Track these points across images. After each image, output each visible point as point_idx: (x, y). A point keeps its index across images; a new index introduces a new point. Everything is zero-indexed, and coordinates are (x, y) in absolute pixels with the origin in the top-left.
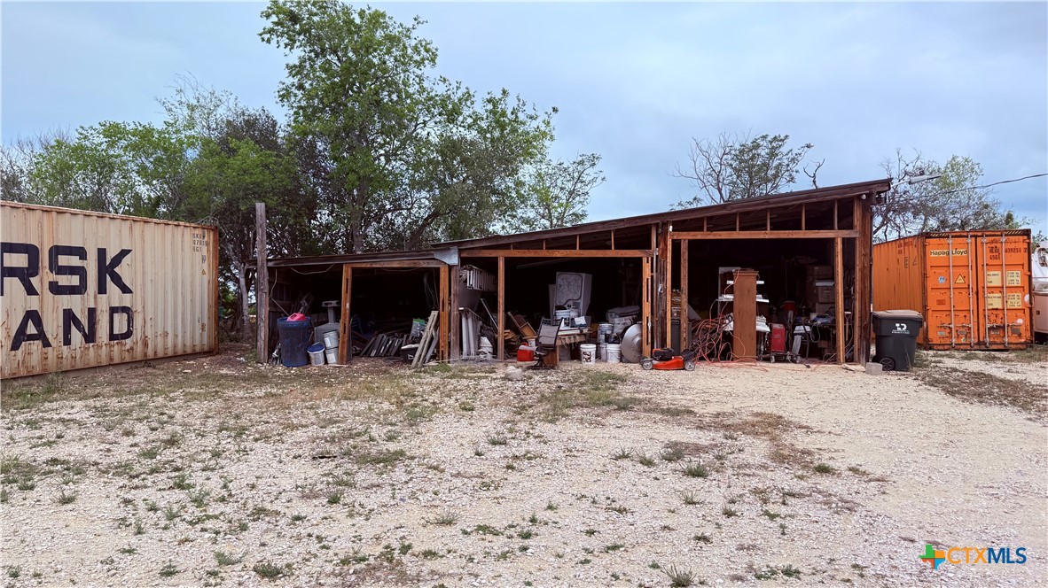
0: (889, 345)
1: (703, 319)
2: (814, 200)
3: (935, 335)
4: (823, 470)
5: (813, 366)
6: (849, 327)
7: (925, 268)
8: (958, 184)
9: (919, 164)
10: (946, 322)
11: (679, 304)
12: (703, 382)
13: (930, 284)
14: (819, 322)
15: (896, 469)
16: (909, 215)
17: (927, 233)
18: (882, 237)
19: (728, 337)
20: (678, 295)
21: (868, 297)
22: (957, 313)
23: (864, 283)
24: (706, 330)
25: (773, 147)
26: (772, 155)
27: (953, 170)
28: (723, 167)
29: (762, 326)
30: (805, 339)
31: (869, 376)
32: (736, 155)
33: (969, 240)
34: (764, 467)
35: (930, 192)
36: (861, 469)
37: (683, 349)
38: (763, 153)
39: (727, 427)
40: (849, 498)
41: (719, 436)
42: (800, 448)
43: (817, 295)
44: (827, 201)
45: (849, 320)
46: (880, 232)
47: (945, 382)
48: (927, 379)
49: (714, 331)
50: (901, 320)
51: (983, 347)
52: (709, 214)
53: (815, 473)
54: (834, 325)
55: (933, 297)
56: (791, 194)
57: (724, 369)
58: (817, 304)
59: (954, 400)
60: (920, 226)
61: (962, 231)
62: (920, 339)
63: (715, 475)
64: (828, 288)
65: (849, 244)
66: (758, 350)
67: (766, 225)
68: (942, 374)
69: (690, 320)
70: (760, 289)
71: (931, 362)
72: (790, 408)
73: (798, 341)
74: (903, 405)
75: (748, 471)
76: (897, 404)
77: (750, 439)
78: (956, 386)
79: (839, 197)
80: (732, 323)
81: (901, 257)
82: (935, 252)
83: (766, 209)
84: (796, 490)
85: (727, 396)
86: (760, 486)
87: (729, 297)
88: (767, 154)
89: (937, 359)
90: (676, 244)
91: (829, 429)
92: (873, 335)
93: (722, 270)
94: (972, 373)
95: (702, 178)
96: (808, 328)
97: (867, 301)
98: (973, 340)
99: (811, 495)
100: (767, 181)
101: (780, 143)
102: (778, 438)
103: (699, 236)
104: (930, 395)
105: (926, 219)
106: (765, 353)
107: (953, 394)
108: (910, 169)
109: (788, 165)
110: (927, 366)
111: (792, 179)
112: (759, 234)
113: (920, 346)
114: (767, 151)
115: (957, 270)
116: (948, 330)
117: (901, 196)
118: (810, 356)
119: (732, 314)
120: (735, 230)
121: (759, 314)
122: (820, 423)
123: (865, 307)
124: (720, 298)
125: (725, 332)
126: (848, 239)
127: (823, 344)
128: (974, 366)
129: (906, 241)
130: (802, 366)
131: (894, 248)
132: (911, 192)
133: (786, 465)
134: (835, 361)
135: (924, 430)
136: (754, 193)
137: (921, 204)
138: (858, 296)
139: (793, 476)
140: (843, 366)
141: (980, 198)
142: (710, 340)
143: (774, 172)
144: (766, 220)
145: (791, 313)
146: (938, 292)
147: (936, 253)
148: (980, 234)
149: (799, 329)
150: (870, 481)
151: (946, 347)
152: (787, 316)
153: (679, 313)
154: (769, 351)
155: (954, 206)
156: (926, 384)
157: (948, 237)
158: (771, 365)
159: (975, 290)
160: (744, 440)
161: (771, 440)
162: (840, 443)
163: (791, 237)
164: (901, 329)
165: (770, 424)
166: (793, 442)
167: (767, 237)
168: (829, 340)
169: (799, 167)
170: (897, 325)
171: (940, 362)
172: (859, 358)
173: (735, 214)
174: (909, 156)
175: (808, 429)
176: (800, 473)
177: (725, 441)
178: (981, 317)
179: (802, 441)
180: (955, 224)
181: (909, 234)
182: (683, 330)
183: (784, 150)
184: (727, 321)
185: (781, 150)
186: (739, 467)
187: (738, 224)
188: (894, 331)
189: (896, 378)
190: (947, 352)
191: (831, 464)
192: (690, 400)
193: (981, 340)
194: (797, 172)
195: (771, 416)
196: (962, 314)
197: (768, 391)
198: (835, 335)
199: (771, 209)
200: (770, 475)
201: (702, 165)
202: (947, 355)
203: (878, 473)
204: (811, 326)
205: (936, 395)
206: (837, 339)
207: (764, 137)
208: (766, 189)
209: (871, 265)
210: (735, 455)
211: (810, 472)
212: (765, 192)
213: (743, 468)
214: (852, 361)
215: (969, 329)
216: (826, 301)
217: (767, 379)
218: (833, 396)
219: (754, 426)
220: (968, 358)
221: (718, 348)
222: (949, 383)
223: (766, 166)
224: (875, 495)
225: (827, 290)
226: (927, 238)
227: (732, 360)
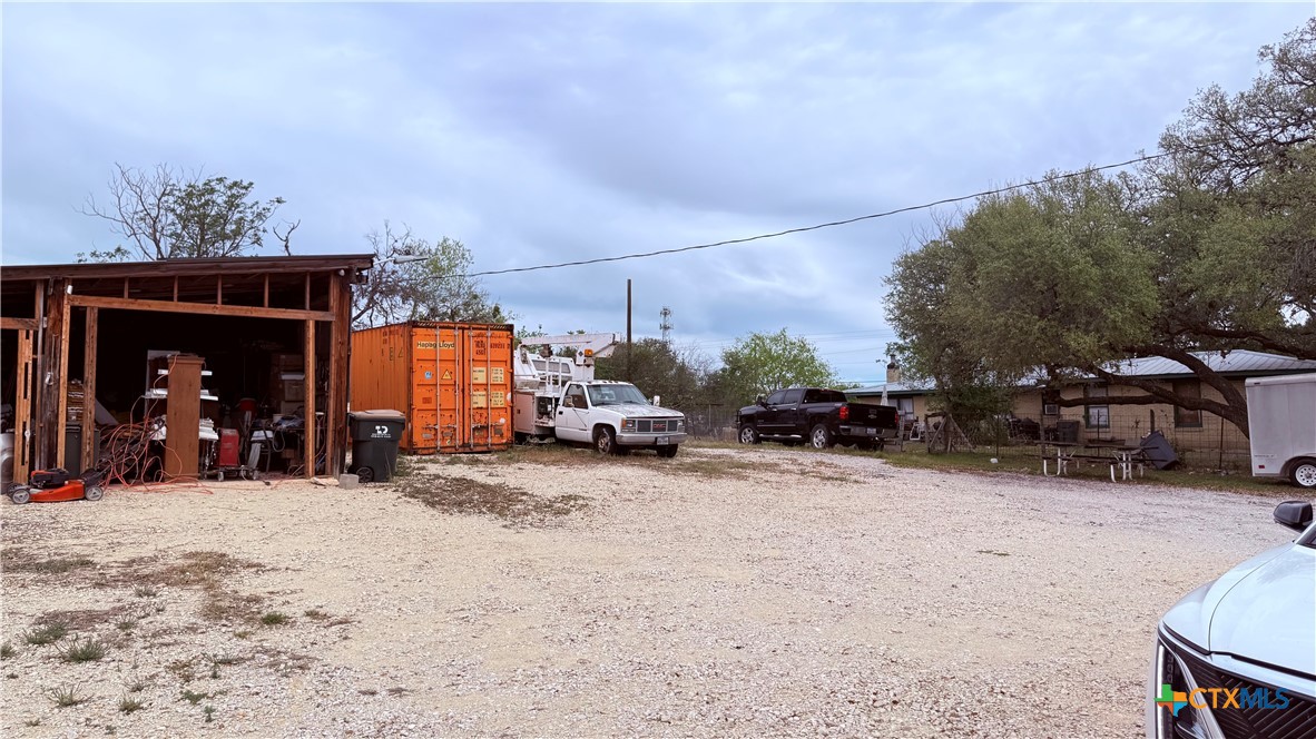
0: (368, 452)
1: (121, 423)
2: (281, 270)
3: (420, 438)
4: (274, 620)
5: (274, 483)
6: (321, 431)
7: (411, 361)
8: (449, 270)
9: (408, 241)
10: (431, 421)
11: (80, 402)
12: (113, 516)
13: (416, 381)
14: (284, 426)
15: (363, 605)
16: (398, 299)
17: (414, 322)
18: (367, 322)
19: (158, 449)
20: (80, 389)
21: (344, 394)
22: (443, 413)
23: (341, 377)
24: (123, 440)
25: (233, 195)
26: (232, 203)
27: (444, 253)
28: (162, 211)
29: (207, 432)
30: (266, 447)
31: (342, 491)
32: (182, 198)
33: (456, 333)
34: (191, 629)
35: (421, 275)
36: (322, 611)
37: (84, 468)
38: (220, 201)
39: (143, 579)
40: (303, 653)
41: (127, 595)
42: (245, 595)
43: (283, 391)
44: (299, 273)
45: (321, 422)
46: (365, 316)
47: (427, 491)
48: (408, 489)
49: (136, 441)
50: (382, 421)
51: (467, 450)
52: (133, 275)
53: (262, 627)
54: (302, 429)
55: (419, 394)
56: (257, 259)
57: (150, 495)
58: (283, 403)
59: (435, 512)
60: (409, 313)
61: (452, 322)
62: (403, 443)
63: (115, 653)
64: (297, 382)
65: (323, 329)
66: (202, 465)
67: (215, 297)
68: (424, 483)
69: (97, 424)
70: (206, 383)
71: (414, 469)
72: (238, 541)
73: (256, 450)
74: (378, 523)
75: (167, 639)
76: (372, 523)
77: (175, 592)
78: (437, 495)
79: (312, 269)
80: (164, 429)
81: (386, 347)
82: (422, 343)
83: (216, 275)
84: (235, 654)
85: (148, 534)
86: (183, 658)
87: (162, 393)
88: (226, 202)
89: (421, 465)
90: (78, 315)
91: (286, 565)
92: (349, 440)
93: (152, 354)
94: (455, 479)
95: (130, 221)
96: (270, 434)
97: (343, 399)
98: (459, 442)
99: (253, 658)
100: (225, 237)
101: (244, 191)
102: (216, 585)
103: (115, 303)
104: (409, 509)
105: (415, 305)
106: (211, 468)
107: (433, 505)
108: (399, 245)
109: (253, 221)
110: (408, 475)
111: (257, 241)
112: (206, 308)
113: (404, 451)
114: (224, 198)
115: (444, 365)
116: (433, 432)
117: (389, 276)
118: (271, 470)
119: (164, 417)
120: (172, 300)
121: (204, 415)
122: (276, 558)
123: (340, 406)
124: (147, 393)
125: (152, 442)
126: (323, 322)
127: (288, 454)
128: (458, 471)
129: (392, 328)
130: (260, 484)
131: (378, 337)
132: (400, 273)
133: (224, 622)
134: (302, 474)
135: (399, 551)
136: (206, 252)
137: (411, 287)
138: (332, 393)
139: (231, 635)
140: (312, 480)
141: (470, 287)
142: (129, 454)
143: (234, 227)
144: (216, 289)
145: (248, 415)
146: (424, 389)
147: (423, 345)
148: (467, 326)
149: (259, 435)
150: (331, 625)
151: (431, 451)
152: (243, 419)
153: (79, 416)
154: (216, 465)
155: (444, 294)
156: (405, 496)
157: (435, 327)
158: (217, 484)
159: (461, 387)
160: (166, 593)
161: (205, 589)
162: (298, 581)
163: (249, 314)
164: (382, 432)
165: (207, 567)
166: (237, 588)
167: (217, 313)
168: (296, 448)
169: (268, 224)
170: (378, 428)
171: (423, 468)
172: (332, 469)
173: (173, 277)
174: (399, 232)
175: (259, 568)
176: (241, 629)
177: (137, 600)
178: (466, 416)
179: (249, 585)
180: (445, 313)
181: (396, 321)
182: (85, 440)
183: (248, 200)
184: (156, 427)
185: (243, 200)
186: (154, 636)
187: (176, 291)
188: (374, 435)
189: (374, 490)
190: (432, 457)
191: (285, 611)
192: (89, 545)
193: (466, 441)
194: (264, 231)
195: (210, 555)
196: (447, 414)
197: (210, 520)
198: (303, 442)
199: (223, 275)
200: (198, 638)
201: (131, 204)
202: (431, 461)
203: (342, 613)
204: (273, 431)
205: (416, 508)
206: (306, 446)
207: (220, 180)
208: (223, 249)
209: (349, 356)
210: (150, 619)
211: (256, 626)
212: (221, 252)
213: (160, 635)
214: (323, 473)
215: (455, 430)
216: (294, 398)
217: (210, 503)
218: (295, 520)
219: (183, 572)
220: (452, 462)
221: (141, 465)
222: (431, 493)
223: (222, 219)
224: (334, 643)
225: (297, 384)
226: (414, 327)
227: (163, 481)
